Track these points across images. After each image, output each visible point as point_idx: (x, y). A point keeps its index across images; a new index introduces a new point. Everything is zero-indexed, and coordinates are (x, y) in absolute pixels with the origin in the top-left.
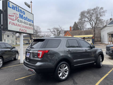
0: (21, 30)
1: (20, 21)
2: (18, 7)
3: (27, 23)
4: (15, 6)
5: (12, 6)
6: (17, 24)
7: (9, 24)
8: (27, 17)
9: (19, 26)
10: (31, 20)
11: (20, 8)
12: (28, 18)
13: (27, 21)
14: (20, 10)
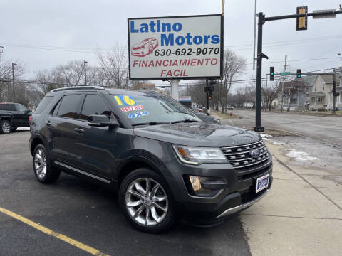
0: (167, 72)
1: (161, 53)
2: (158, 21)
3: (187, 52)
4: (148, 22)
5: (142, 25)
6: (152, 61)
7: (133, 66)
8: (188, 35)
9: (160, 65)
10: (207, 37)
11: (163, 21)
13: (189, 43)
14: (164, 25)
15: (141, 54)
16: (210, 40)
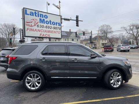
0: (42, 35)
1: (40, 26)
2: (38, 12)
3: (50, 27)
4: (34, 12)
5: (30, 12)
6: (36, 29)
7: (27, 30)
8: (50, 21)
9: (39, 31)
10: (57, 23)
11: (40, 13)
12: (52, 21)
13: (51, 24)
14: (41, 15)
15: (30, 25)
16: (57, 24)
